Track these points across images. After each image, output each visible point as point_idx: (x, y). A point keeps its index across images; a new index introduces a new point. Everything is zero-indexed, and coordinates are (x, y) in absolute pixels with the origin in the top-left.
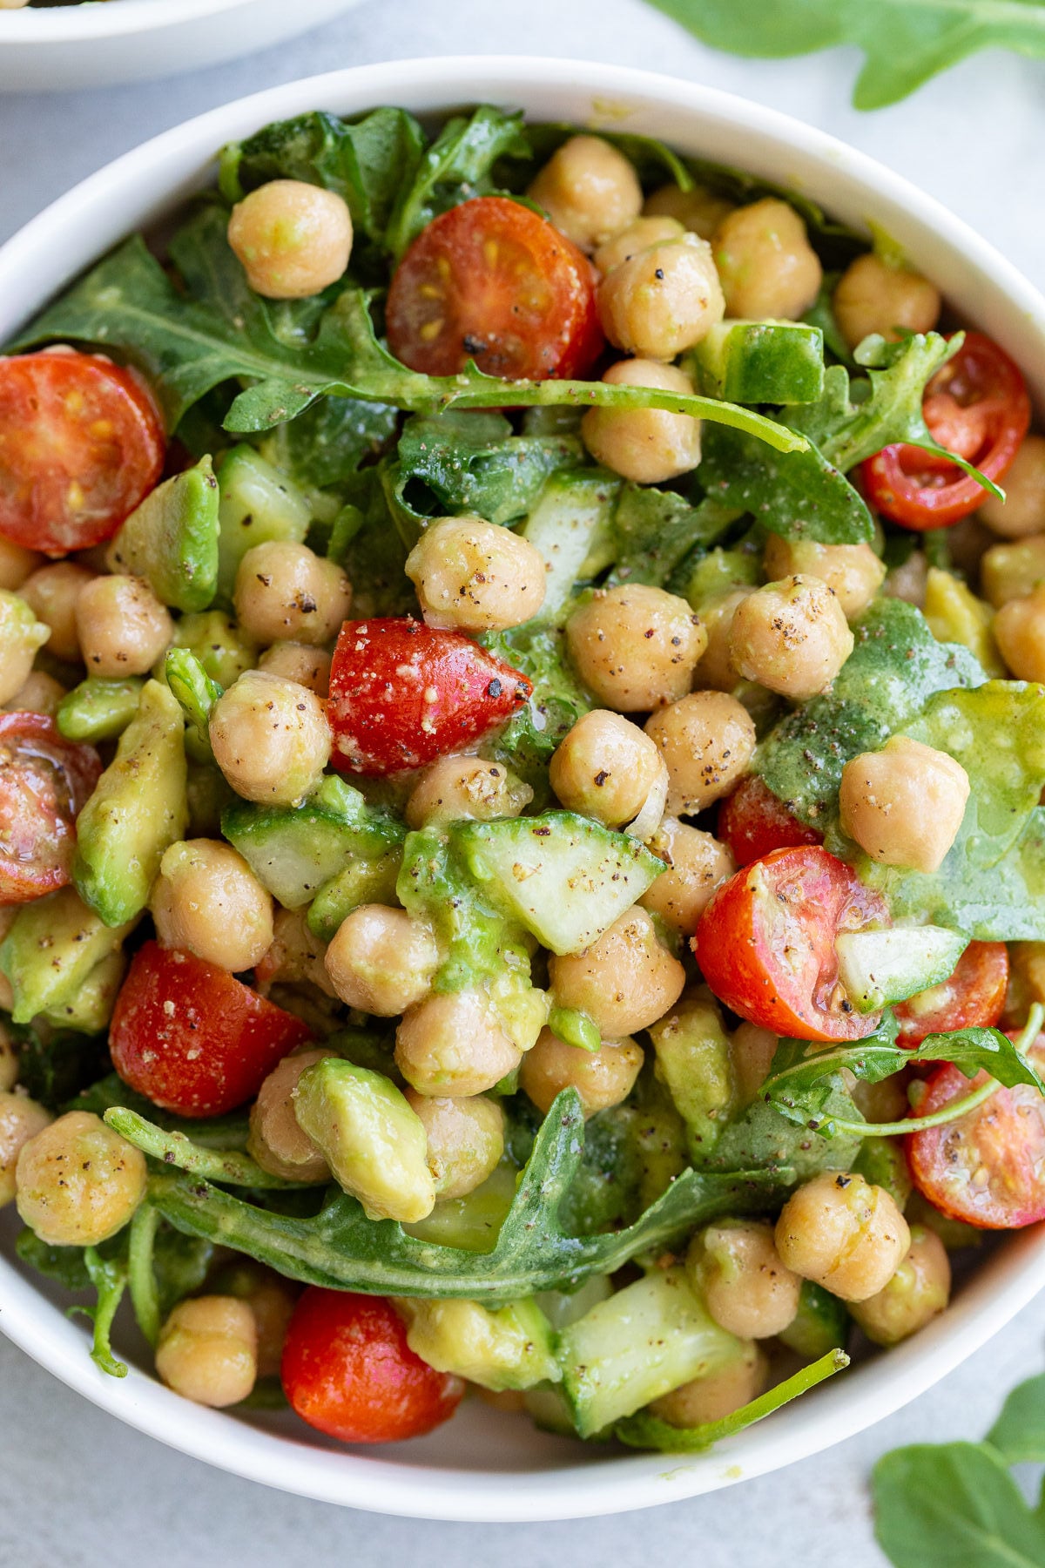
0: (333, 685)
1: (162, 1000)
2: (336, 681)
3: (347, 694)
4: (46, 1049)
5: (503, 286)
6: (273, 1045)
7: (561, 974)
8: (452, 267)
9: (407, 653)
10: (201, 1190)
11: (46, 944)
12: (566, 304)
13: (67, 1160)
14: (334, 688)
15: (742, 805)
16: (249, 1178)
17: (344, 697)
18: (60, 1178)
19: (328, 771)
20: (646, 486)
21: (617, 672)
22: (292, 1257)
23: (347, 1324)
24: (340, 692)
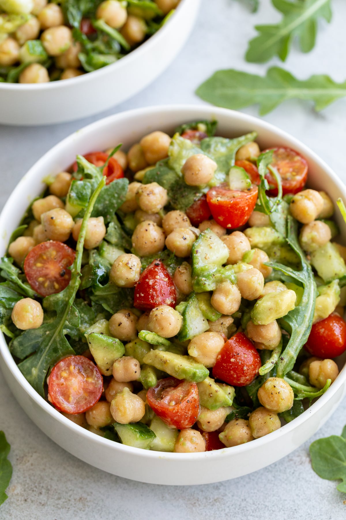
0: (152, 302)
1: (230, 362)
2: (151, 301)
3: (155, 298)
4: (237, 409)
5: (48, 262)
6: (245, 338)
7: (234, 258)
8: (41, 277)
9: (146, 282)
10: (282, 359)
11: (211, 395)
12: (57, 245)
13: (273, 392)
14: (153, 301)
15: (194, 215)
16: (280, 350)
17: (156, 299)
18: (278, 393)
19: (174, 308)
20: (107, 232)
21: (155, 240)
22: (302, 338)
23: (319, 333)
24: (154, 300)
